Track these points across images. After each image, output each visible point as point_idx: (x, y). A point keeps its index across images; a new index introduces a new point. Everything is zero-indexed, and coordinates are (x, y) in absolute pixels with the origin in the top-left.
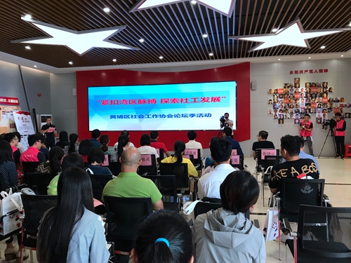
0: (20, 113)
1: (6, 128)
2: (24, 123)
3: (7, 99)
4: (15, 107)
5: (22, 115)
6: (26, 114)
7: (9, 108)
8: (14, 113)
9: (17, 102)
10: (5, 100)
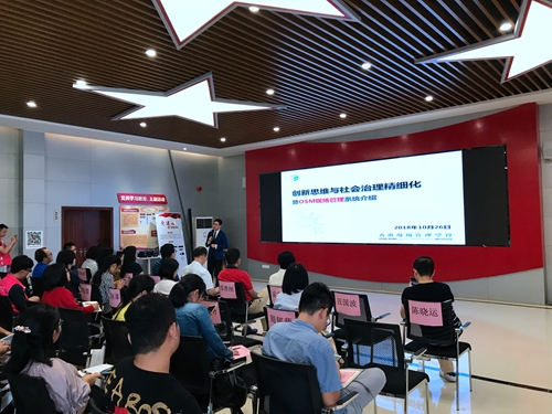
0: (166, 215)
1: (145, 236)
2: (170, 230)
3: (148, 196)
4: (160, 208)
5: (169, 218)
6: (174, 216)
7: (152, 209)
8: (157, 216)
9: (163, 200)
10: (145, 199)
